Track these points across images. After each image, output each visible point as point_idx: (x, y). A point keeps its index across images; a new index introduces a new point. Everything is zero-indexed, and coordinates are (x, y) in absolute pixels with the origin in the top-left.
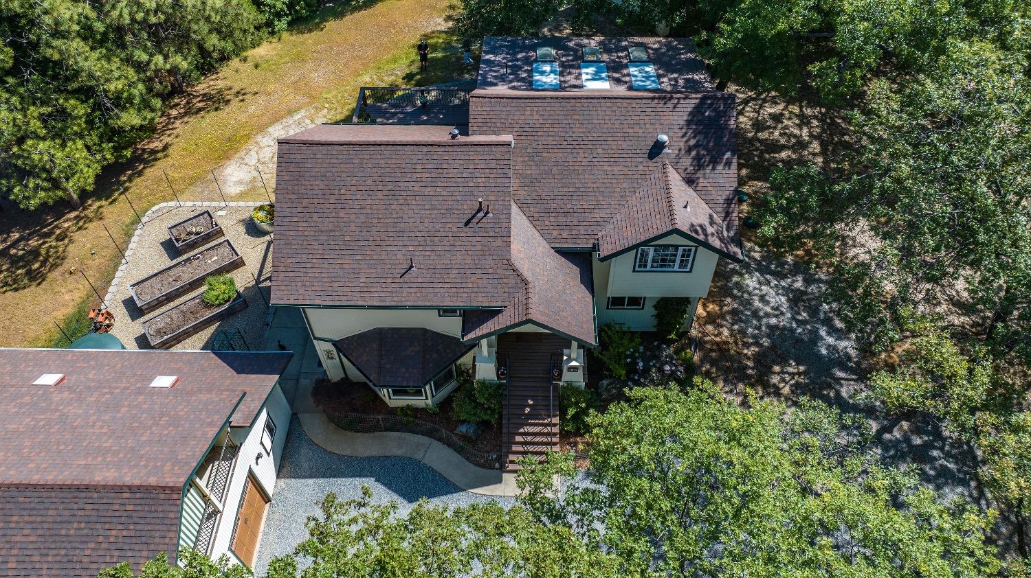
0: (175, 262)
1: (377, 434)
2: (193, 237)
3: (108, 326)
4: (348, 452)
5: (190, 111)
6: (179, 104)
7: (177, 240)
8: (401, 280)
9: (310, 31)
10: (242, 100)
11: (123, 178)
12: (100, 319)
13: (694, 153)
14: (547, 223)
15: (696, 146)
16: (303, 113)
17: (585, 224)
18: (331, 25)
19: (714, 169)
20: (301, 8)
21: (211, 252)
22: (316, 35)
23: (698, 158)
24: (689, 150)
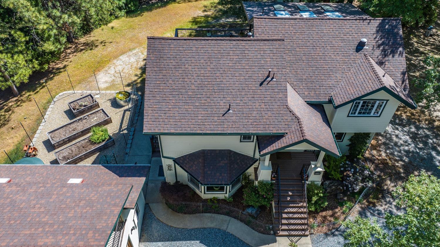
0: (72, 121)
1: (198, 215)
2: (83, 108)
3: (35, 155)
4: (181, 226)
5: (77, 50)
6: (71, 47)
7: (74, 109)
8: (223, 118)
9: (136, 16)
10: (104, 45)
11: (42, 81)
12: (30, 151)
13: (381, 48)
14: (301, 87)
15: (382, 44)
16: (137, 50)
17: (323, 88)
18: (146, 14)
19: (393, 56)
20: (132, 6)
21: (93, 115)
22: (139, 18)
23: (384, 50)
24: (379, 46)
